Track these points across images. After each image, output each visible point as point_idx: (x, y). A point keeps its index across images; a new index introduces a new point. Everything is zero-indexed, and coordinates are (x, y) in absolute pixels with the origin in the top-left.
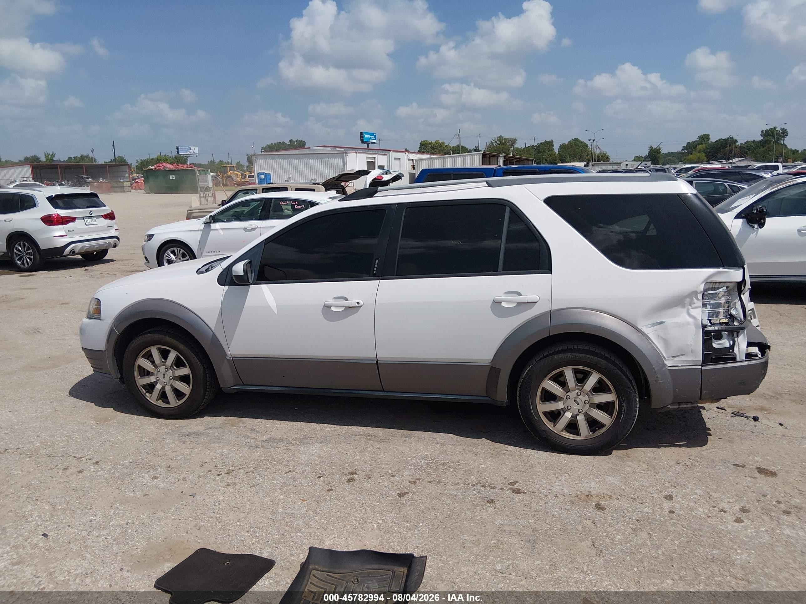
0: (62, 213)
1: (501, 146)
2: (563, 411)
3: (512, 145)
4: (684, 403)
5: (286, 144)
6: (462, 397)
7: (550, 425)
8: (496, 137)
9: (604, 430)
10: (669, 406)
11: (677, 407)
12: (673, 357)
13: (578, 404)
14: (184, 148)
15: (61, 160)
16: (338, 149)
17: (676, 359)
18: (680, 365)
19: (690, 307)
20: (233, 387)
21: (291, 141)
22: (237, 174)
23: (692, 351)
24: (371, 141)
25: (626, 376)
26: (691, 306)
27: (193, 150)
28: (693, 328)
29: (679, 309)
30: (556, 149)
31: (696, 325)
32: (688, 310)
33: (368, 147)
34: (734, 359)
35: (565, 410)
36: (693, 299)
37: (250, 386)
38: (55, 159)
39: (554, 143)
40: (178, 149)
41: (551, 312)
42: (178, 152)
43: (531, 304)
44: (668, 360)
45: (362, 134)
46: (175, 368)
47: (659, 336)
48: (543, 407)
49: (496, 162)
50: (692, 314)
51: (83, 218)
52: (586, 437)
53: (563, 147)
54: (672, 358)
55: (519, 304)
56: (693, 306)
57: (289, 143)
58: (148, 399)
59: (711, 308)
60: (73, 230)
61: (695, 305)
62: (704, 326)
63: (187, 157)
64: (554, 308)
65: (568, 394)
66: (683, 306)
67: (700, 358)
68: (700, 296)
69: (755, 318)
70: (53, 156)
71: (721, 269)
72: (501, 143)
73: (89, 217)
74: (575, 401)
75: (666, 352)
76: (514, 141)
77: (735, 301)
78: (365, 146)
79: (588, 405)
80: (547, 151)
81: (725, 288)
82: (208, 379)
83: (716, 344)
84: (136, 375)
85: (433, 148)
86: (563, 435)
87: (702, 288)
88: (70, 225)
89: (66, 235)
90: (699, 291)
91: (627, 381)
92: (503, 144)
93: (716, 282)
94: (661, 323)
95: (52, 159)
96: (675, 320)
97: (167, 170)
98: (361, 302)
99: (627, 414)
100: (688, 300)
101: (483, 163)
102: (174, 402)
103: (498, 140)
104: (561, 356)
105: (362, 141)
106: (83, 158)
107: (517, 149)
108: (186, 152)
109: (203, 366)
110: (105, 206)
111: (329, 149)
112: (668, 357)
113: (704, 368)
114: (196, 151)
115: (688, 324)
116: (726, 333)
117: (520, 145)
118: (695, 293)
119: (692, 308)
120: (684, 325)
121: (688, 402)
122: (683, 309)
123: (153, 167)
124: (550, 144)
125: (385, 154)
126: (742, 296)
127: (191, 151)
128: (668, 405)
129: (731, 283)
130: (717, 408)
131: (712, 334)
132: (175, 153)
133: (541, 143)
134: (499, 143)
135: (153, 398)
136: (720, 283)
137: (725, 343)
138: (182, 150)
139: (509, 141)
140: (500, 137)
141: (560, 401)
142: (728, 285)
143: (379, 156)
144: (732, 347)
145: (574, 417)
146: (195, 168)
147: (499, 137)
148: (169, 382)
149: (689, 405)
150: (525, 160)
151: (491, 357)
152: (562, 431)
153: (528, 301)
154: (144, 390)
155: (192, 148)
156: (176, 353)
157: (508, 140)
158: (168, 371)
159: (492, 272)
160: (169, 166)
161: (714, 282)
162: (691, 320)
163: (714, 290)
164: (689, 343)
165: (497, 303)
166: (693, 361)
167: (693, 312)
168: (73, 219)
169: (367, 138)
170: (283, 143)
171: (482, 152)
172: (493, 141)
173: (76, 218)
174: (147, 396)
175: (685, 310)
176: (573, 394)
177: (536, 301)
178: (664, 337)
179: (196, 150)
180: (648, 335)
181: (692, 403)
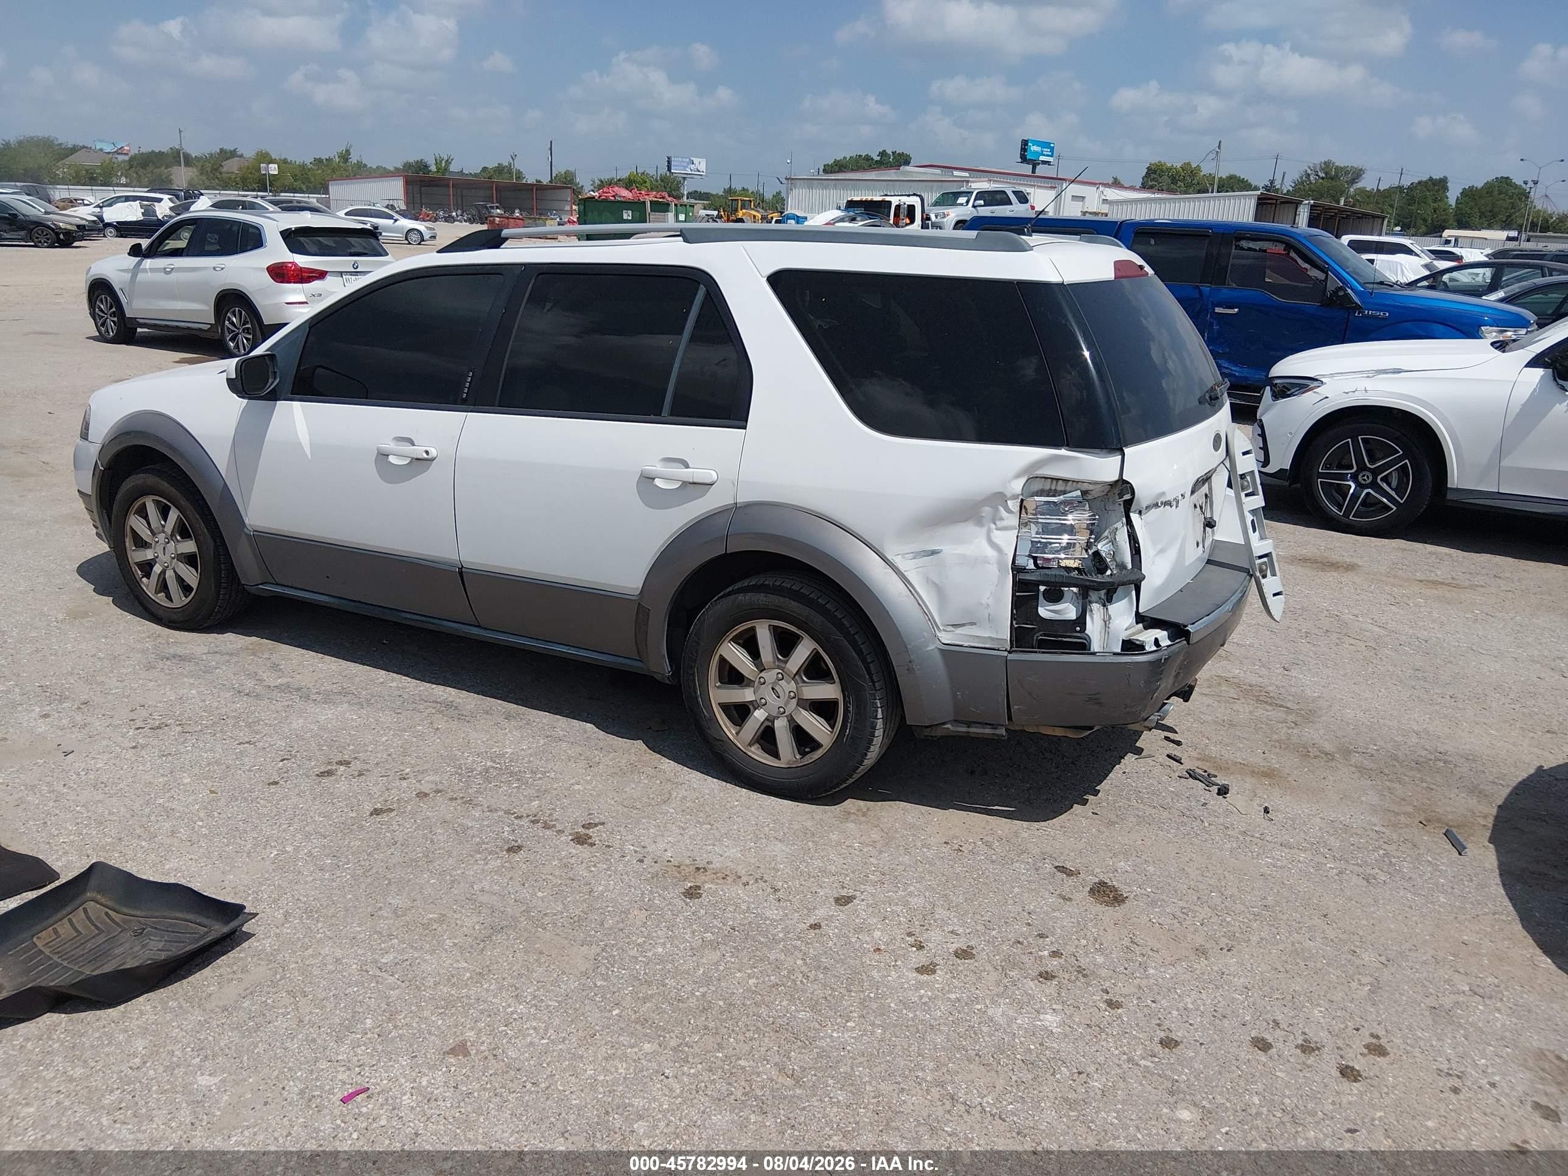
0: (303, 261)
1: (1326, 183)
2: (753, 706)
3: (1353, 181)
4: (979, 723)
5: (872, 159)
6: (594, 655)
7: (729, 730)
8: (1317, 162)
9: (819, 753)
10: (948, 726)
11: (963, 729)
12: (953, 625)
13: (778, 697)
14: (680, 159)
15: (466, 172)
16: (956, 173)
17: (959, 631)
18: (966, 644)
19: (993, 526)
20: (261, 586)
21: (883, 154)
22: (754, 216)
23: (990, 619)
24: (1042, 158)
25: (859, 653)
26: (995, 524)
27: (697, 164)
28: (993, 569)
29: (969, 529)
30: (1453, 196)
31: (1001, 564)
32: (989, 531)
33: (1034, 172)
34: (1083, 647)
35: (756, 705)
36: (997, 510)
37: (284, 588)
38: (452, 168)
39: (1449, 184)
40: (669, 162)
41: (737, 510)
42: (669, 169)
43: (704, 486)
44: (944, 630)
45: (1025, 143)
46: (179, 538)
47: (928, 578)
48: (719, 695)
49: (1291, 217)
50: (996, 540)
51: (341, 274)
52: (788, 764)
53: (1469, 194)
54: (951, 628)
55: (685, 484)
56: (999, 524)
57: (879, 158)
58: (145, 589)
59: (1037, 533)
60: (320, 295)
61: (1005, 523)
62: (1017, 570)
63: (684, 178)
64: (741, 499)
65: (762, 674)
66: (980, 522)
67: (1006, 634)
68: (1013, 505)
69: (1274, 574)
70: (448, 163)
71: (1063, 452)
72: (1329, 177)
73: (351, 273)
74: (773, 689)
75: (941, 614)
76: (1357, 174)
77: (1115, 526)
78: (1027, 169)
79: (794, 701)
80: (1430, 201)
81: (1078, 493)
82: (222, 566)
83: (1045, 611)
84: (127, 544)
85: (1174, 180)
86: (750, 754)
87: (1018, 486)
88: (316, 284)
89: (306, 303)
90: (1009, 495)
91: (860, 663)
92: (1332, 179)
93: (1058, 480)
94: (933, 553)
95: (446, 169)
96: (961, 550)
97: (619, 201)
98: (433, 452)
99: (855, 728)
100: (987, 510)
101: (1257, 218)
102: (179, 600)
103: (1322, 169)
104: (749, 596)
105: (1024, 159)
106: (500, 169)
107: (1362, 191)
108: (685, 168)
109: (215, 541)
110: (387, 254)
111: (938, 171)
112: (944, 626)
113: (1011, 657)
114: (703, 167)
115: (986, 561)
116: (1075, 590)
117: (1368, 183)
118: (999, 498)
119: (997, 529)
120: (975, 563)
121: (986, 724)
122: (977, 529)
123: (597, 194)
124: (1439, 185)
125: (1051, 187)
126: (1134, 517)
127: (692, 166)
128: (944, 723)
129: (1096, 483)
130: (1169, 756)
131: (1042, 588)
132: (663, 170)
133: (1420, 183)
134: (1324, 175)
135: (148, 586)
136: (1066, 481)
137: (1068, 611)
138: (676, 163)
139: (1347, 173)
140: (1327, 164)
141: (748, 686)
142: (1086, 487)
143: (1038, 191)
144: (1081, 621)
145: (770, 719)
146: (669, 199)
147: (1325, 163)
148: (171, 562)
149: (988, 731)
150: (1365, 216)
151: (639, 585)
152: (750, 745)
153: (695, 481)
154: (140, 573)
155: (696, 161)
156: (178, 513)
157: (1345, 170)
158: (168, 543)
159: (652, 416)
160: (625, 194)
161: (1052, 479)
162: (991, 553)
163: (1054, 496)
164: (984, 601)
165: (647, 478)
166: (990, 638)
167: (999, 537)
168: (321, 275)
169: (1035, 152)
170: (868, 158)
171: (1259, 193)
172: (1309, 171)
173: (326, 272)
174: (143, 582)
175: (984, 530)
176: (770, 676)
177: (708, 481)
178: (937, 582)
179: (701, 165)
180: (905, 573)
181: (993, 726)
